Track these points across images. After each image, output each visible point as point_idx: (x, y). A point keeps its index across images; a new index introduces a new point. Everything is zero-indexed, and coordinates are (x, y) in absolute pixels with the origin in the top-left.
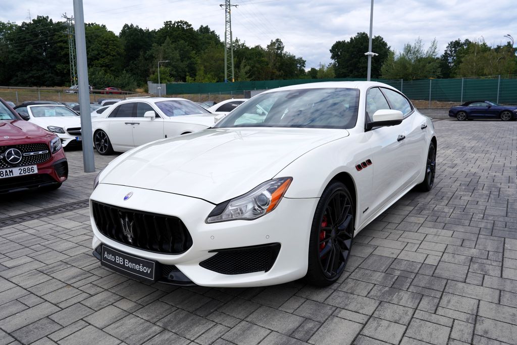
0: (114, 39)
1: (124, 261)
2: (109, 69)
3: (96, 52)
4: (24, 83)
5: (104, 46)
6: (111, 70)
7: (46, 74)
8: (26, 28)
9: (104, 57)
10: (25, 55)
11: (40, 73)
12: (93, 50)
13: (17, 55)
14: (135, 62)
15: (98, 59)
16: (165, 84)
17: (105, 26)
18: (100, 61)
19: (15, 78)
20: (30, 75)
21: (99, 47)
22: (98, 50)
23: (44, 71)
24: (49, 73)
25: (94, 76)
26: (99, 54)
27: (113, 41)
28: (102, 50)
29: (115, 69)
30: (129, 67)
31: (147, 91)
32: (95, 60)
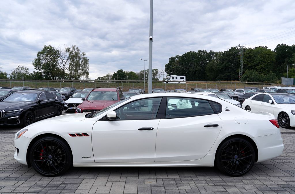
0: (269, 54)
2: (265, 70)
3: (258, 62)
4: (222, 79)
5: (263, 58)
6: (266, 71)
7: (232, 74)
8: (226, 54)
9: (262, 64)
10: (223, 66)
11: (229, 74)
12: (256, 61)
13: (220, 66)
14: (282, 66)
15: (259, 65)
16: (293, 79)
17: (267, 47)
18: (259, 66)
19: (219, 77)
20: (224, 75)
21: (260, 59)
22: (259, 60)
23: (231, 73)
24: (233, 74)
25: (251, 75)
26: (259, 63)
27: (268, 55)
28: (261, 60)
29: (268, 70)
30: (277, 68)
31: (280, 83)
32: (257, 66)
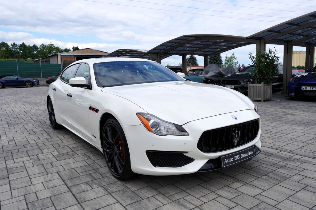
1: (240, 156)
